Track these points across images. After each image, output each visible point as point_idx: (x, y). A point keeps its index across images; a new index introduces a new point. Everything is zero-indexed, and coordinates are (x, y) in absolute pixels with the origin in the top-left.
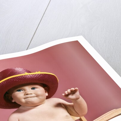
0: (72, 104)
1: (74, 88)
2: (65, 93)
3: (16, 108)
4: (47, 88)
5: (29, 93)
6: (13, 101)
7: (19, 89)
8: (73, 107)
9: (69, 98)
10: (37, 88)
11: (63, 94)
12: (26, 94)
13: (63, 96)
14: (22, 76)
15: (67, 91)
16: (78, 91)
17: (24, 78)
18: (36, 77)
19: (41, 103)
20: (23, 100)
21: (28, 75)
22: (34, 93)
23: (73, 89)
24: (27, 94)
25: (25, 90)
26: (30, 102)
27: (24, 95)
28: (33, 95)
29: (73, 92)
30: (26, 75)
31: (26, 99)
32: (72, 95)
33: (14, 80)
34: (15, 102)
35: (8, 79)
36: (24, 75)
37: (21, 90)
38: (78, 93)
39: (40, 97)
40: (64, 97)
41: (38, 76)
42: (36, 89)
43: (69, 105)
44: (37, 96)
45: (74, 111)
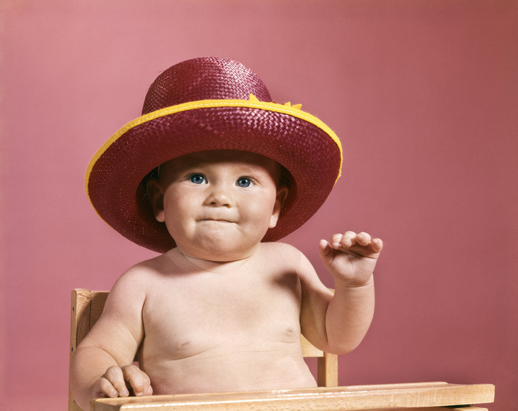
0: (330, 292)
1: (374, 236)
2: (331, 241)
3: (158, 251)
4: (287, 191)
5: (223, 198)
6: (161, 218)
7: (198, 171)
8: (326, 303)
9: (333, 268)
10: (256, 181)
11: (324, 243)
12: (212, 200)
13: (320, 247)
14: (235, 109)
15: (343, 233)
16: (377, 255)
17: (235, 123)
18: (278, 127)
19: (241, 251)
20: (191, 227)
21: (253, 109)
22: (238, 206)
23: (366, 237)
24: (214, 204)
25: (214, 181)
26: (207, 239)
27: (205, 204)
28: (231, 212)
29: (359, 251)
30: (248, 109)
31: (203, 223)
32: (350, 260)
33: (198, 123)
34: (163, 224)
35: (183, 112)
36: (242, 108)
37: (204, 176)
38: (371, 262)
39: (248, 229)
40: (321, 256)
41: (284, 128)
42: (251, 184)
43: (319, 295)
44: (241, 220)
45: (319, 324)
